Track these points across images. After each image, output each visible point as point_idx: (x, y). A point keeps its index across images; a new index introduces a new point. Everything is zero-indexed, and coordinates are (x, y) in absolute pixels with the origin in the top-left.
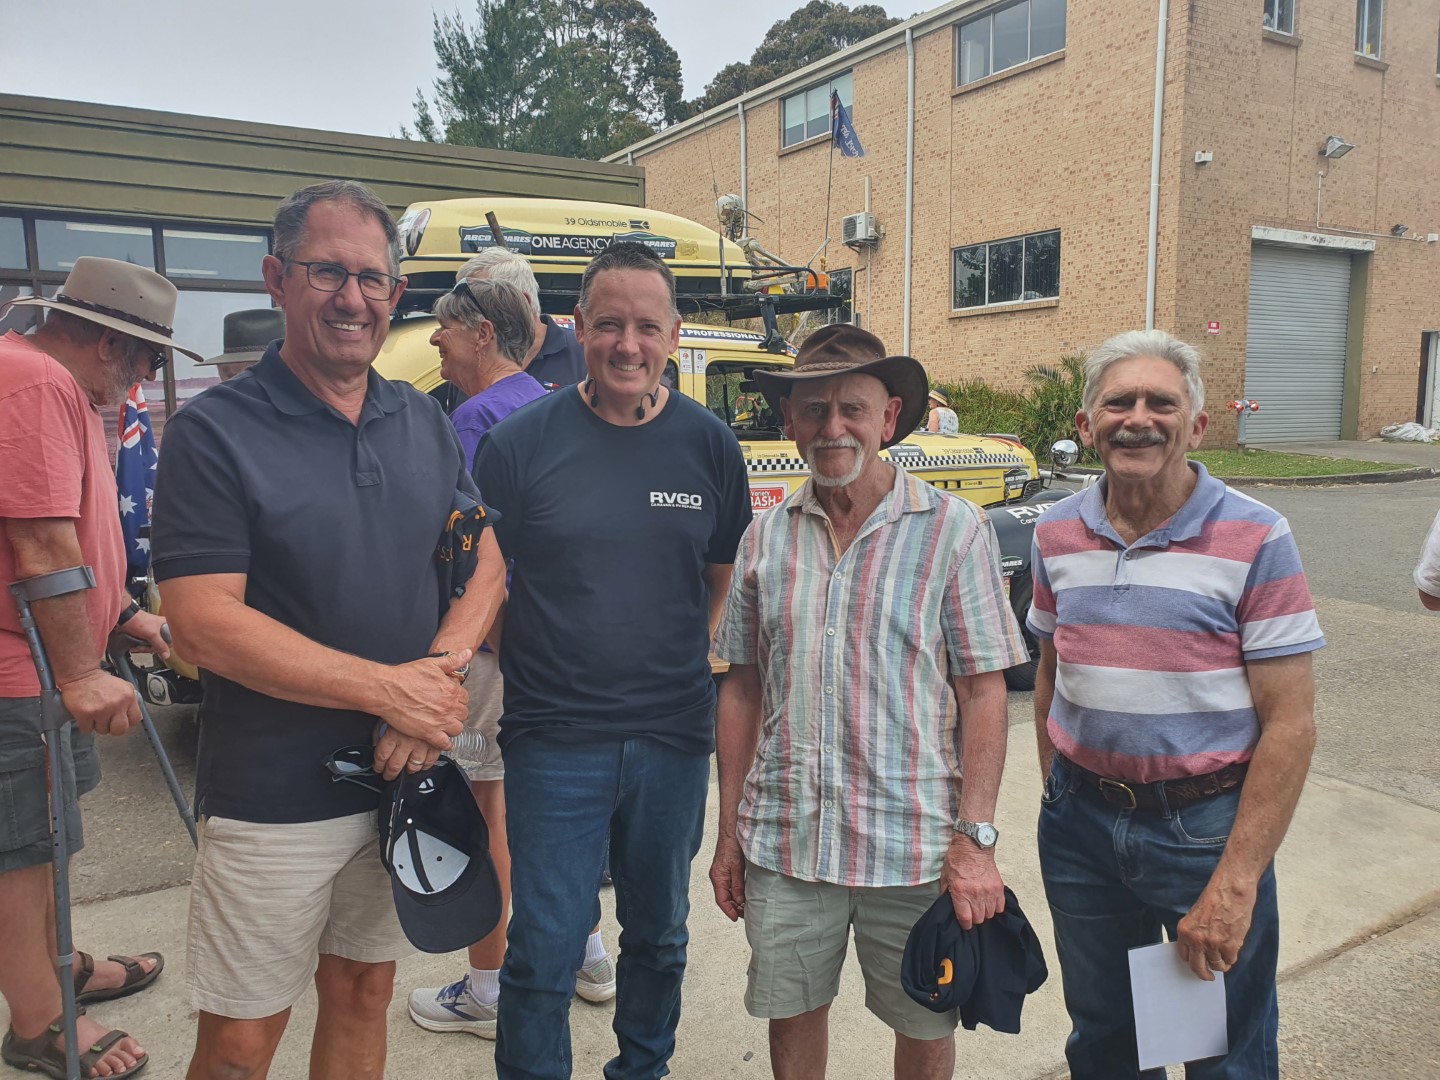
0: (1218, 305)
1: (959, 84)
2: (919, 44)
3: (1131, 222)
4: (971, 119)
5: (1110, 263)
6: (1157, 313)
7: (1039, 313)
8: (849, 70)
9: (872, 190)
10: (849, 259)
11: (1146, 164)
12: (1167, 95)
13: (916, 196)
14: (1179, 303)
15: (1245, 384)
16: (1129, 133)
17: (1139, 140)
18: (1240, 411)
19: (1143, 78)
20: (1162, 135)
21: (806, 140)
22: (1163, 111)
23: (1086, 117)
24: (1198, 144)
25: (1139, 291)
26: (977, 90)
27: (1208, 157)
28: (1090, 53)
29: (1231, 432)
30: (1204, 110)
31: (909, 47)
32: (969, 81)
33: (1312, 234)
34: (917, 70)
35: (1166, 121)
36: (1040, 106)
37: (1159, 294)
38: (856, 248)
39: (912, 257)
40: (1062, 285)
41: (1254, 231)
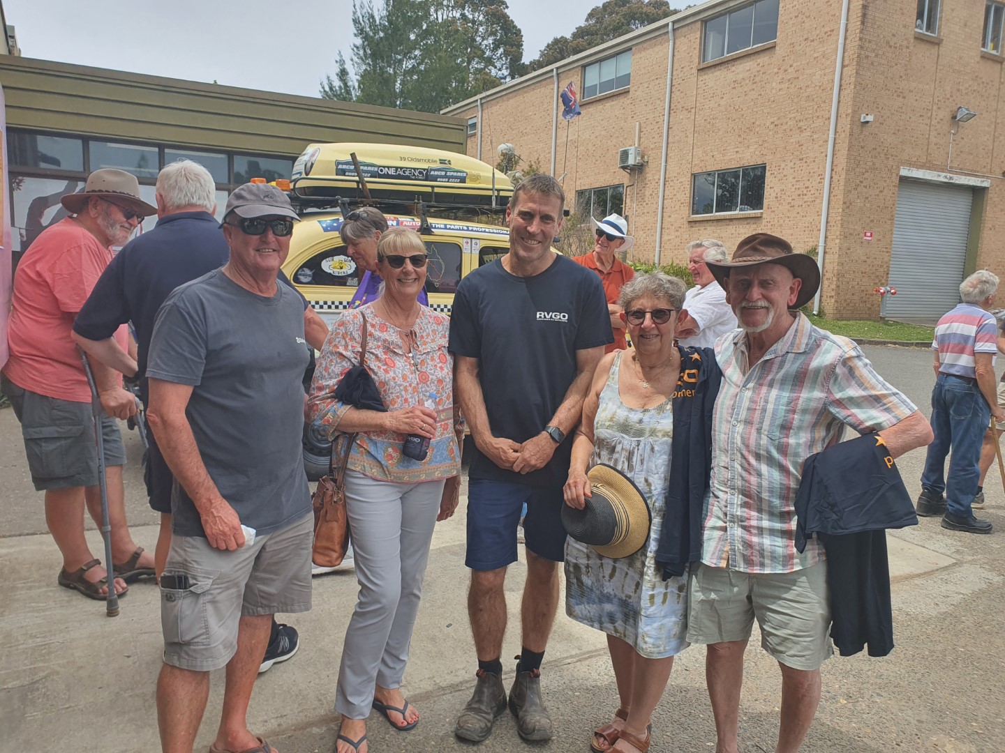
0: (872, 221)
1: (704, 62)
2: (678, 33)
3: (814, 161)
4: (710, 86)
5: (799, 189)
6: (829, 224)
7: (749, 221)
8: (630, 49)
9: (640, 131)
10: (623, 178)
11: (827, 122)
12: (844, 74)
13: (670, 137)
14: (844, 218)
15: (889, 276)
16: (816, 100)
17: (822, 105)
18: (882, 294)
19: (829, 62)
20: (839, 102)
21: (598, 95)
22: (841, 86)
23: (788, 88)
24: (864, 109)
25: (817, 209)
26: (715, 66)
27: (870, 118)
28: (793, 44)
29: (877, 309)
30: (869, 86)
31: (671, 35)
32: (710, 60)
33: (944, 174)
34: (675, 51)
35: (842, 92)
36: (757, 79)
37: (831, 211)
38: (629, 171)
39: (665, 178)
40: (766, 202)
41: (902, 170)
